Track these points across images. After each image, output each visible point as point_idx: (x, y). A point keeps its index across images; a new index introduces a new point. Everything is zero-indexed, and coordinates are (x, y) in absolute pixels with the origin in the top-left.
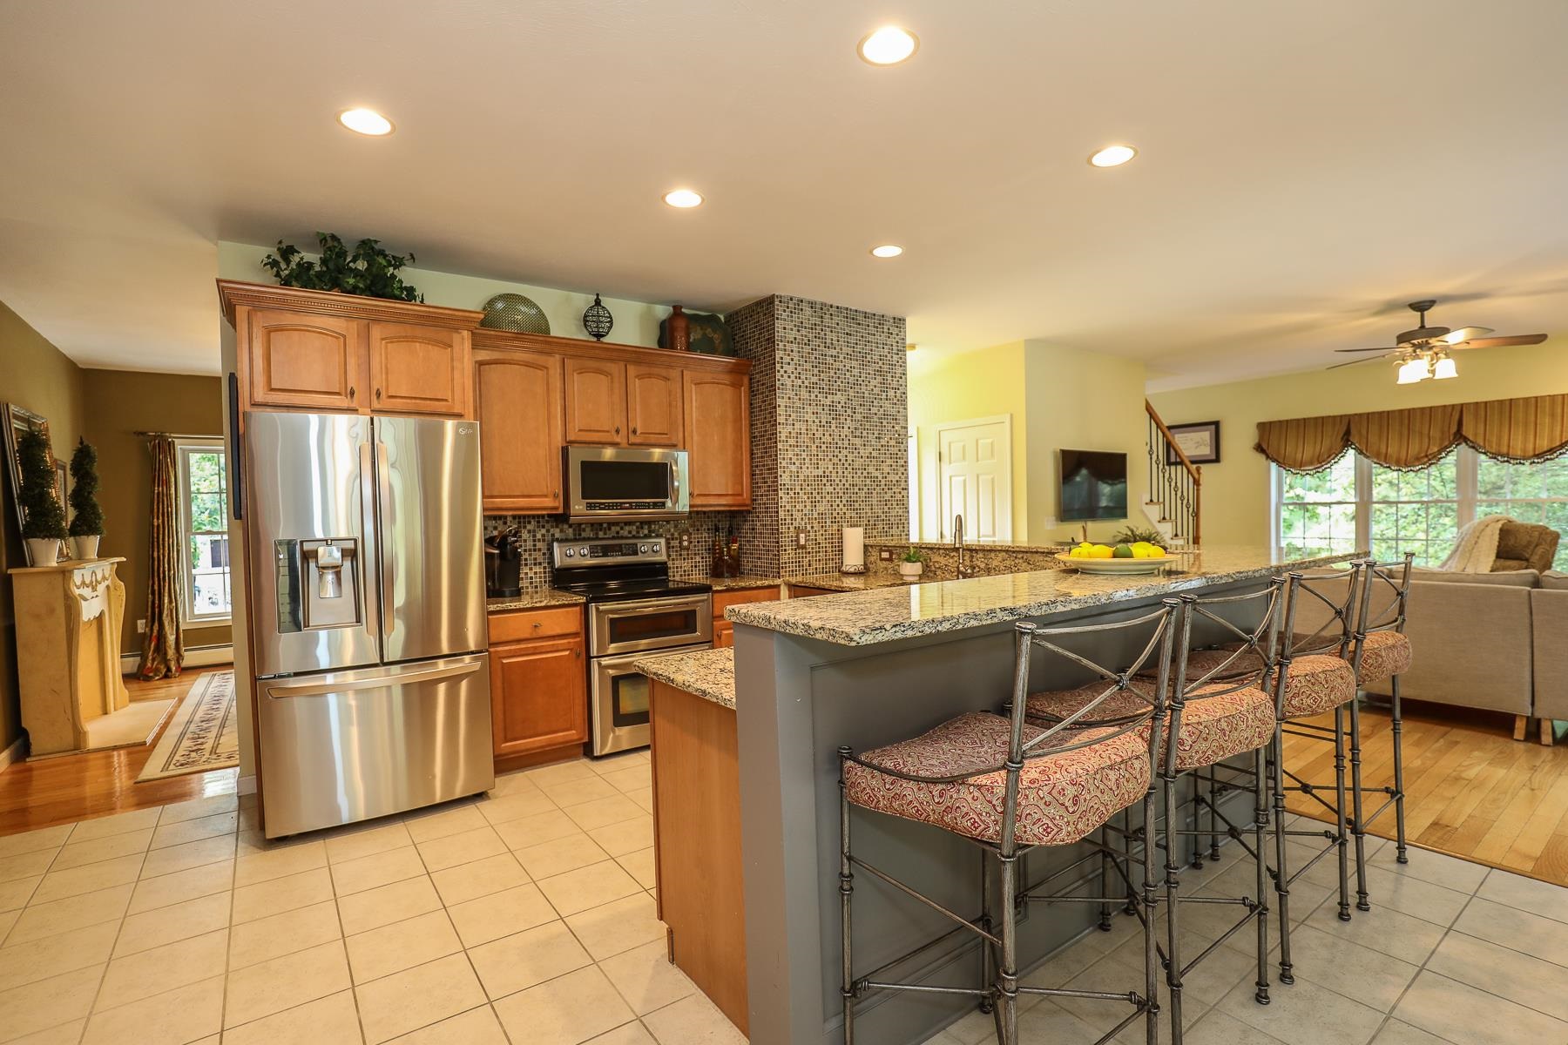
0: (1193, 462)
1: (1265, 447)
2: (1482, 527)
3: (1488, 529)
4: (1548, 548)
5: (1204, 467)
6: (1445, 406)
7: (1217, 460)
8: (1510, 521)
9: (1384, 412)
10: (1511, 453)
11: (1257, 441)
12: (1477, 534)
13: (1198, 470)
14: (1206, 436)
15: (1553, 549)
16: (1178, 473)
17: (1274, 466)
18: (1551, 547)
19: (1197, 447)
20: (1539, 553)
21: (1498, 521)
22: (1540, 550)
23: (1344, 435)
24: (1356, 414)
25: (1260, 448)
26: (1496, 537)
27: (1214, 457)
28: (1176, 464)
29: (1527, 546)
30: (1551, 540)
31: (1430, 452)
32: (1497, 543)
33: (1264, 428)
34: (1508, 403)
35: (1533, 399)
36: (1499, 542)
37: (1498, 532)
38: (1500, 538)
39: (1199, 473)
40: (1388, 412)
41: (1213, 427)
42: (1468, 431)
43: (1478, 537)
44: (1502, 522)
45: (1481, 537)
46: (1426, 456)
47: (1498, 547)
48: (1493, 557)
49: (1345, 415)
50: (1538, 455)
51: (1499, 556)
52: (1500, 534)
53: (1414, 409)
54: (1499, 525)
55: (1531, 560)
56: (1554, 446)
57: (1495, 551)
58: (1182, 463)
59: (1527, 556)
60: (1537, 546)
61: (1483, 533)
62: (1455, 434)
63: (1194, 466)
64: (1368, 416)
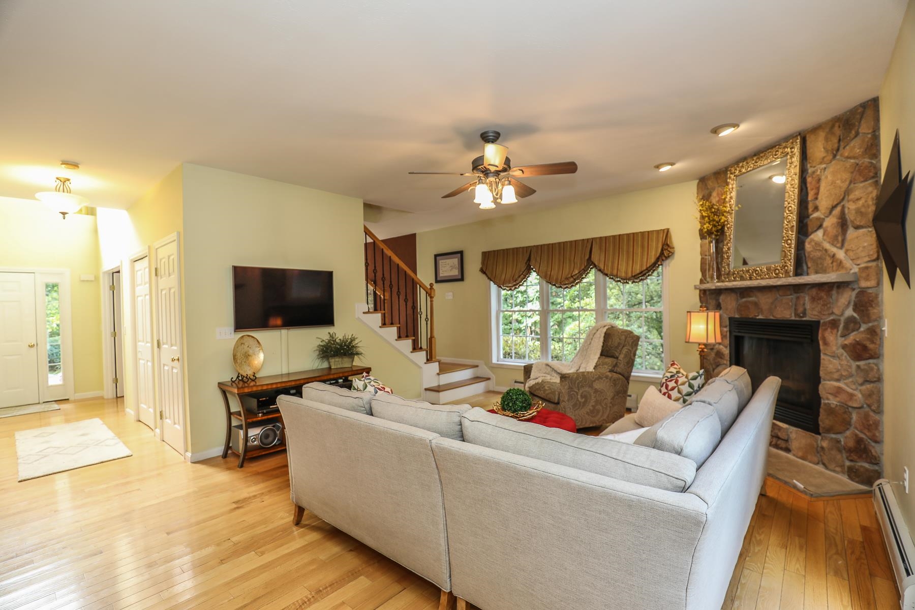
1: (485, 270)
2: (594, 332)
3: (599, 332)
4: (631, 349)
6: (583, 240)
7: (462, 279)
8: (612, 327)
9: (550, 244)
10: (618, 275)
11: (482, 265)
12: (591, 337)
14: (456, 261)
15: (634, 349)
17: (492, 284)
18: (632, 348)
19: (451, 270)
20: (624, 352)
21: (605, 326)
22: (625, 350)
23: (527, 261)
24: (534, 246)
25: (483, 271)
26: (602, 339)
27: (460, 277)
29: (617, 347)
30: (633, 342)
31: (574, 274)
32: (602, 344)
33: (486, 255)
34: (618, 237)
35: (646, 233)
36: (603, 343)
37: (603, 335)
38: (604, 340)
39: (431, 288)
40: (552, 244)
41: (459, 255)
42: (595, 258)
43: (592, 339)
44: (607, 327)
45: (593, 340)
46: (572, 277)
47: (603, 347)
48: (598, 355)
49: (529, 247)
50: (635, 276)
51: (602, 355)
52: (604, 337)
53: (566, 242)
54: (605, 330)
55: (619, 358)
56: (643, 269)
57: (600, 350)
59: (617, 355)
60: (623, 347)
61: (595, 336)
62: (588, 260)
64: (540, 248)
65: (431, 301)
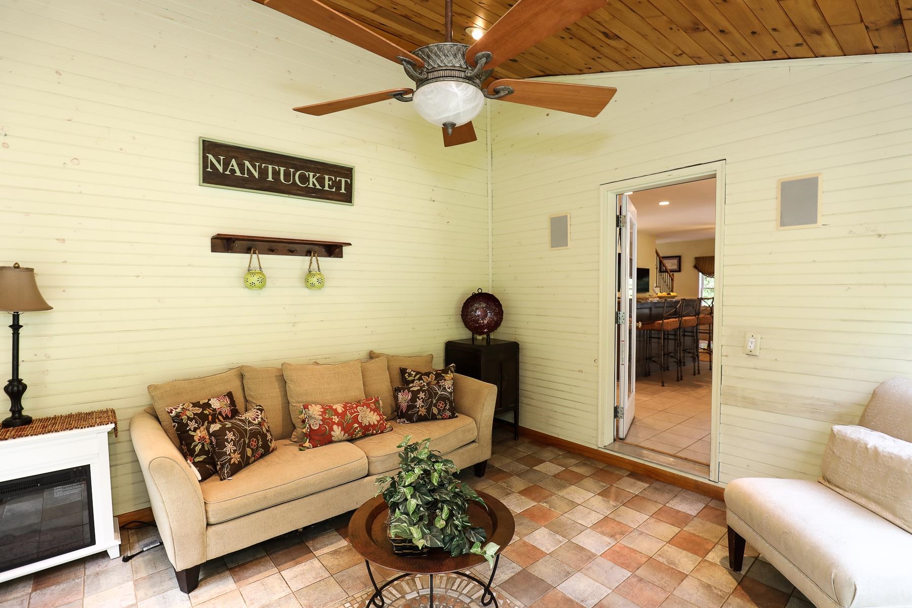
0: (671, 272)
1: (697, 266)
5: (675, 274)
7: (679, 270)
11: (694, 264)
13: (673, 275)
14: (675, 261)
16: (665, 275)
17: (700, 274)
19: (672, 266)
25: (695, 267)
28: (663, 272)
33: (697, 259)
39: (673, 276)
41: (679, 258)
58: (667, 272)
63: (672, 273)
65: (673, 282)
